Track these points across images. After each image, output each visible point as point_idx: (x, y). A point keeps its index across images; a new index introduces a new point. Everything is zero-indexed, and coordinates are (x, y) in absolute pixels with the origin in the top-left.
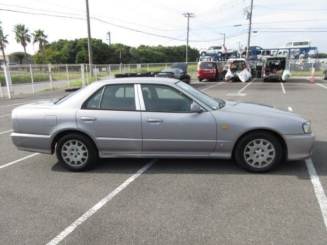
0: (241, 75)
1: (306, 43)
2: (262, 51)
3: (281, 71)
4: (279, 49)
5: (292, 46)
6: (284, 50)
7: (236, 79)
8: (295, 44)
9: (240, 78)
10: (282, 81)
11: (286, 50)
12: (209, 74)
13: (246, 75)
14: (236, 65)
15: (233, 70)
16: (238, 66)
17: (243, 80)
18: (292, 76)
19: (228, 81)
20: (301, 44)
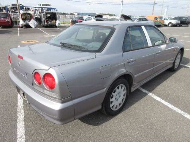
0: (31, 23)
1: (49, 5)
2: (24, 8)
3: (54, 21)
4: (35, 7)
5: (42, 6)
6: (38, 8)
7: (28, 26)
8: (43, 5)
9: (31, 25)
10: (56, 27)
11: (39, 8)
12: (5, 22)
13: (34, 23)
14: (25, 16)
15: (24, 20)
16: (26, 17)
17: (33, 27)
18: (61, 24)
19: (22, 27)
20: (46, 5)
